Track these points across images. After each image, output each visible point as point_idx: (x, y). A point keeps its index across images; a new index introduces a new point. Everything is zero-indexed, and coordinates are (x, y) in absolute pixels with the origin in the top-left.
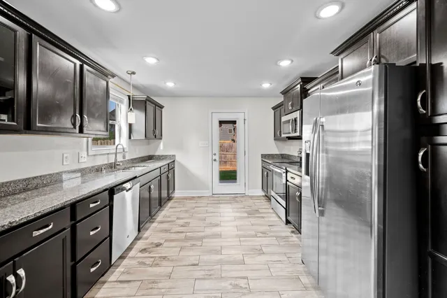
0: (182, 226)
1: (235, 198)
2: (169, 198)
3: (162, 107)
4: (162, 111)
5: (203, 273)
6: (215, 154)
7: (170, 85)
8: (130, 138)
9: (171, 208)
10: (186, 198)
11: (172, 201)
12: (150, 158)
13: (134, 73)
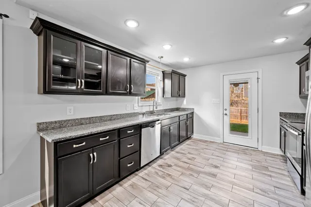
0: (189, 159)
1: (245, 150)
2: (188, 138)
3: (185, 76)
4: (185, 79)
5: (189, 197)
6: (226, 110)
7: (186, 60)
8: (163, 97)
9: (187, 144)
10: (201, 141)
11: (190, 140)
12: (177, 109)
13: (162, 57)
